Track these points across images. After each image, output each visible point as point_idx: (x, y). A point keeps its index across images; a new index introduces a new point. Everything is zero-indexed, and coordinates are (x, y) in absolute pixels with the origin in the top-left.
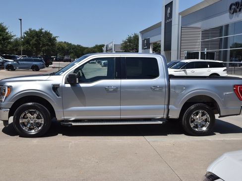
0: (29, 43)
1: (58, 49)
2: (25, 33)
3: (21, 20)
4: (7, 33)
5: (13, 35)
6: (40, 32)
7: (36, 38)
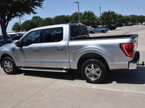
0: (103, 19)
1: (126, 19)
2: (102, 14)
3: (100, 8)
4: (94, 15)
5: (96, 16)
6: (109, 12)
7: (106, 16)
